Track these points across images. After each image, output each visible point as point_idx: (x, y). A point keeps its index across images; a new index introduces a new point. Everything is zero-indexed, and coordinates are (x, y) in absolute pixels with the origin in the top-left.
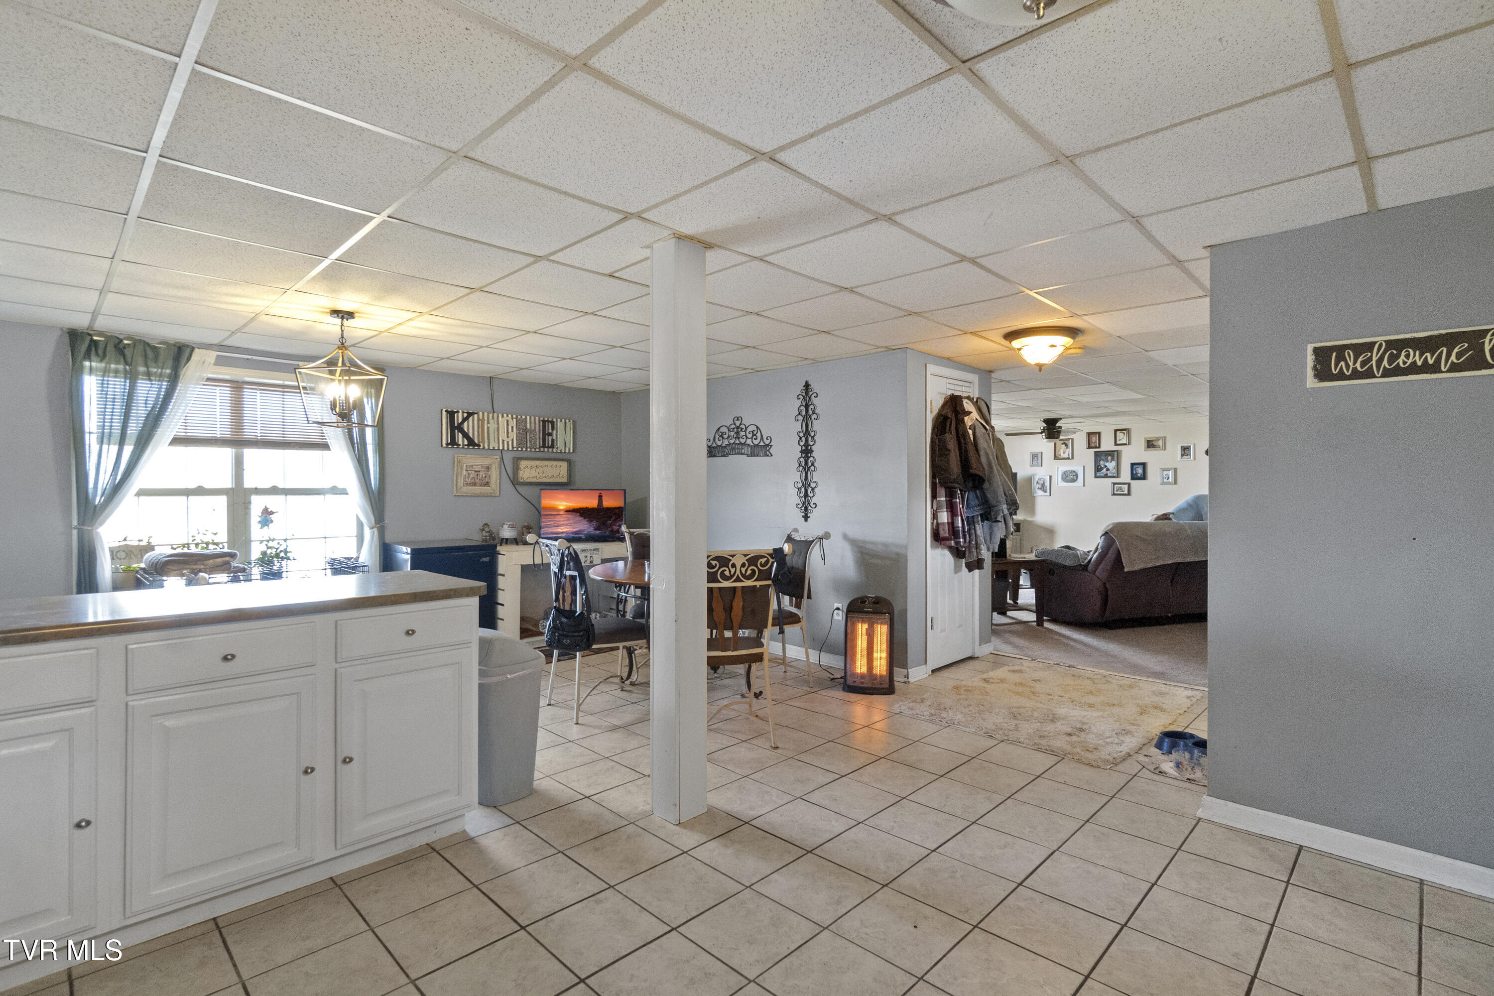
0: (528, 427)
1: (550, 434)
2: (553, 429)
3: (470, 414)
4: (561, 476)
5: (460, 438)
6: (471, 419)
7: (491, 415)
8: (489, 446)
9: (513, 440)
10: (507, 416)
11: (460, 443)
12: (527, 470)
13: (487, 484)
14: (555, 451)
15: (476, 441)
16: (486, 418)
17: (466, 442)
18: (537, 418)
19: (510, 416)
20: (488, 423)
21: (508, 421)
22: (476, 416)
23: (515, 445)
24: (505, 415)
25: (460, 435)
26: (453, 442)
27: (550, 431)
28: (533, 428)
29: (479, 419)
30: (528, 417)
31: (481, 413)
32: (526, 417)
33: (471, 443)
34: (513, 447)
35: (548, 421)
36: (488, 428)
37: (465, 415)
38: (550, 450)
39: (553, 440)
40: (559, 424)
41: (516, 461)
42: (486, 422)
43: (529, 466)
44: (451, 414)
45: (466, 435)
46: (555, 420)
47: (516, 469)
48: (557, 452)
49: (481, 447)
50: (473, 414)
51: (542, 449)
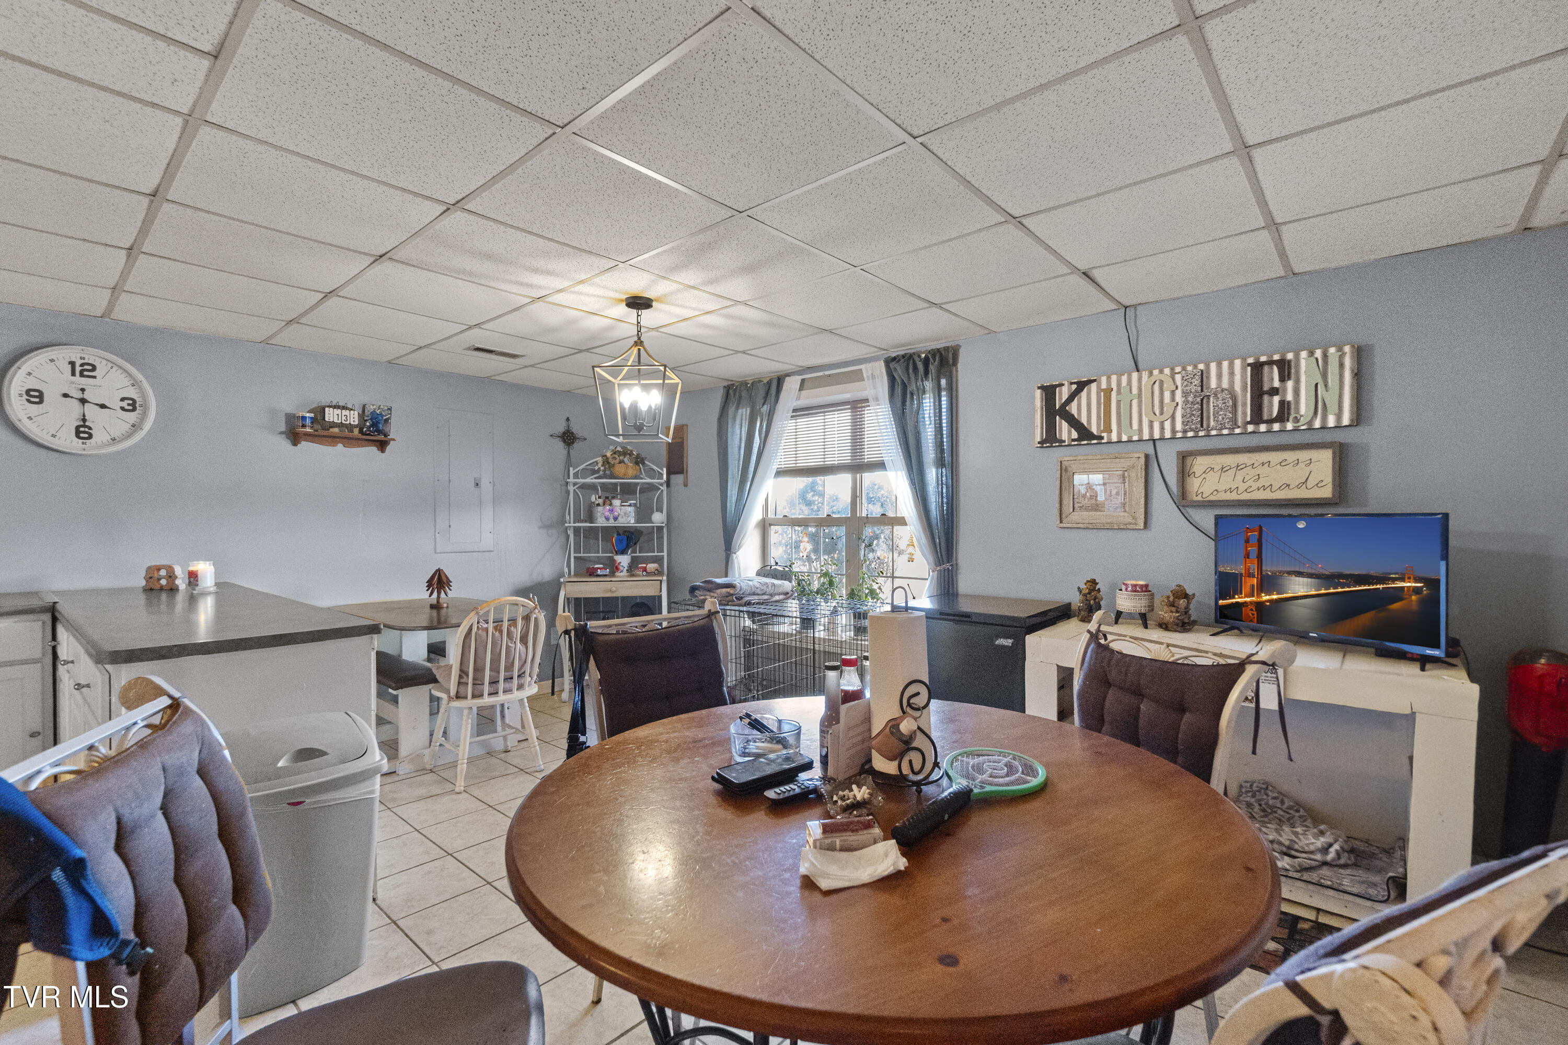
0: (1213, 384)
1: (1274, 391)
2: (1282, 379)
3: (1082, 386)
4: (1312, 482)
5: (1065, 431)
6: (1084, 394)
7: (1124, 379)
8: (1119, 435)
9: (1173, 417)
10: (1161, 372)
11: (1065, 437)
12: (1212, 477)
14: (1289, 426)
15: (1094, 430)
16: (1114, 386)
17: (1075, 435)
18: (1238, 363)
19: (1167, 371)
20: (1119, 392)
21: (1162, 382)
22: (1094, 386)
23: (1179, 426)
24: (1156, 372)
25: (1065, 425)
26: (1050, 439)
27: (1276, 384)
28: (1225, 384)
29: (1099, 390)
30: (1213, 366)
31: (1104, 379)
32: (1208, 366)
33: (1085, 434)
34: (1174, 431)
35: (1270, 363)
36: (1119, 402)
37: (1074, 387)
38: (1276, 427)
39: (1282, 403)
40: (1303, 363)
41: (1184, 458)
42: (1114, 394)
43: (1218, 467)
44: (1049, 392)
45: (1074, 423)
46: (1290, 356)
47: (1184, 474)
48: (1296, 430)
49: (1105, 441)
50: (1090, 382)
51: (1250, 428)
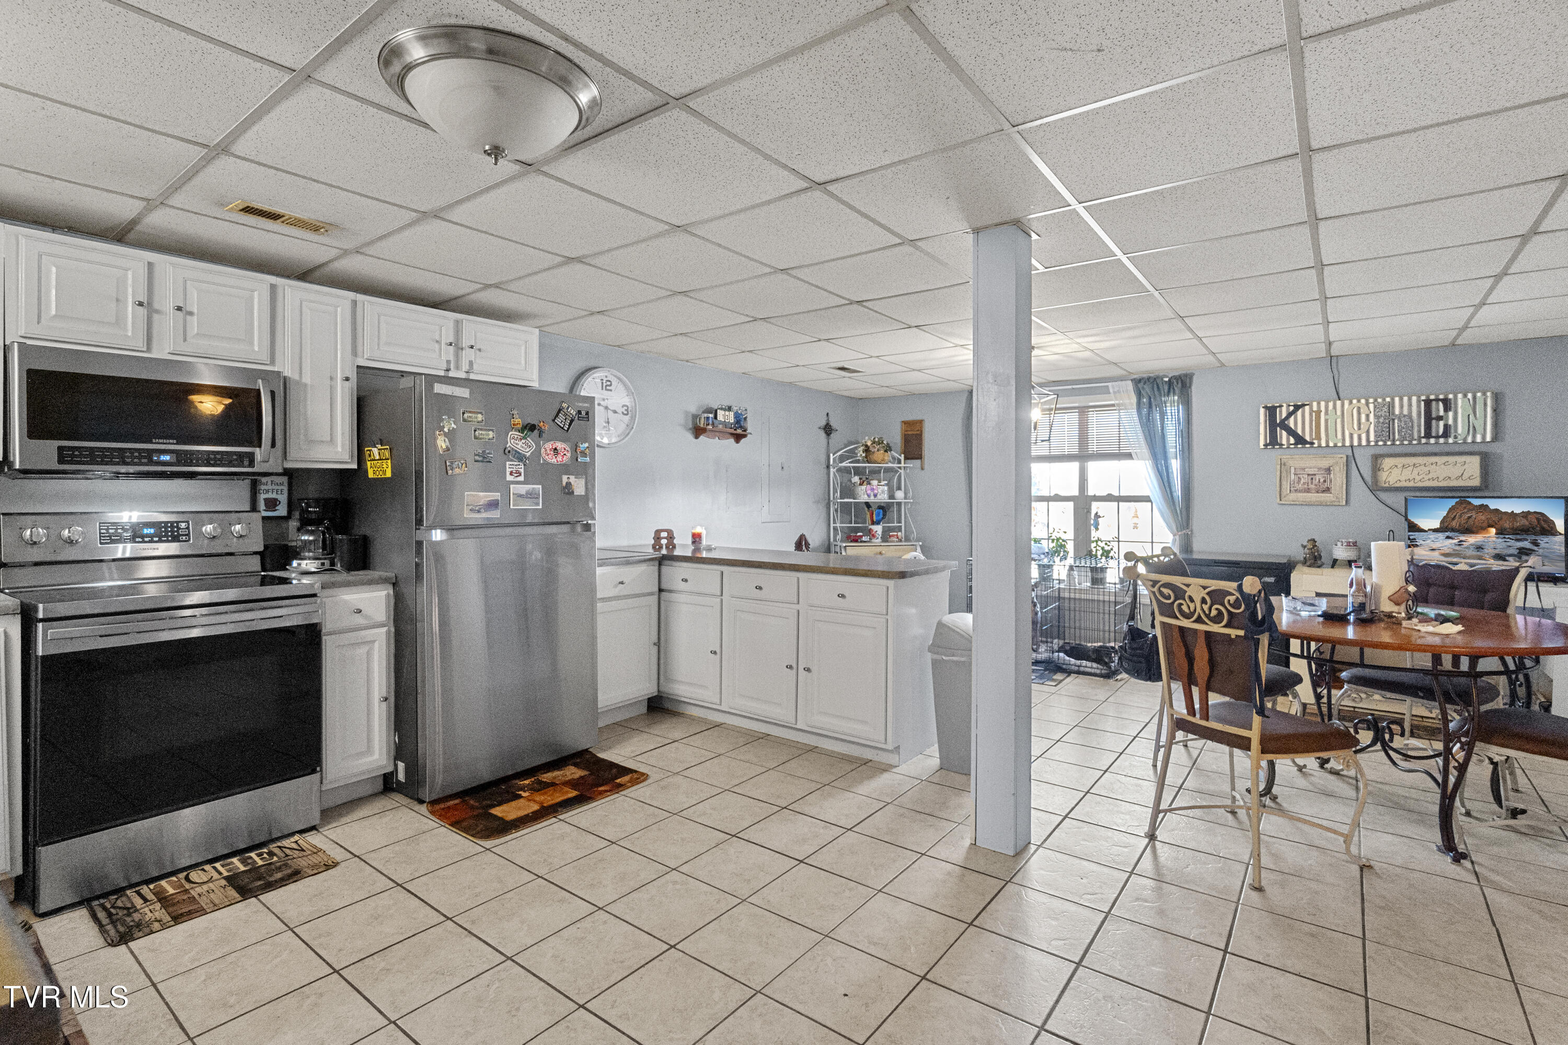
0: (1397, 412)
1: (1440, 418)
2: (1446, 410)
3: (1297, 407)
4: (1466, 476)
5: (1284, 437)
6: (1299, 413)
7: (1331, 404)
8: (1327, 442)
9: (1368, 432)
10: (1359, 401)
11: (1284, 442)
12: (1396, 472)
13: (1328, 490)
14: (1451, 440)
15: (1308, 438)
16: (1323, 408)
17: (1292, 441)
18: (1414, 399)
19: (1363, 401)
20: (1327, 413)
21: (1359, 408)
22: (1307, 408)
23: (1372, 438)
24: (1355, 401)
25: (1284, 433)
26: (1273, 442)
27: (1442, 413)
28: (1405, 412)
29: (1311, 411)
30: (1397, 400)
31: (1315, 404)
32: (1393, 400)
33: (1300, 440)
34: (1368, 441)
35: (1437, 400)
36: (1326, 421)
37: (1292, 408)
38: (1442, 440)
39: (1446, 427)
40: (1460, 402)
41: (1376, 458)
42: (1323, 414)
43: (1400, 466)
44: (1271, 411)
45: (1291, 432)
46: (1451, 396)
47: (1376, 469)
48: (1455, 443)
49: (1316, 445)
50: (1303, 405)
51: (1424, 441)
